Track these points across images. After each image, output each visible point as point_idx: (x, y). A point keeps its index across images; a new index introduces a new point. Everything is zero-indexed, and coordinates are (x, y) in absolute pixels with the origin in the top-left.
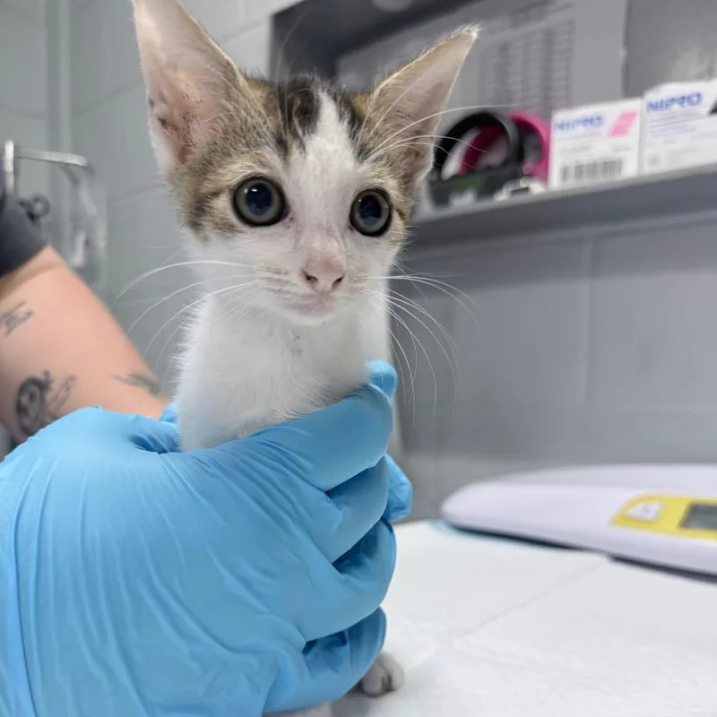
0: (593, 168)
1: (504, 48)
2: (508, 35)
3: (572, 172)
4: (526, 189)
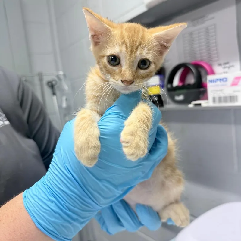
0: (226, 99)
1: (191, 34)
2: (192, 29)
3: (217, 100)
4: (200, 105)
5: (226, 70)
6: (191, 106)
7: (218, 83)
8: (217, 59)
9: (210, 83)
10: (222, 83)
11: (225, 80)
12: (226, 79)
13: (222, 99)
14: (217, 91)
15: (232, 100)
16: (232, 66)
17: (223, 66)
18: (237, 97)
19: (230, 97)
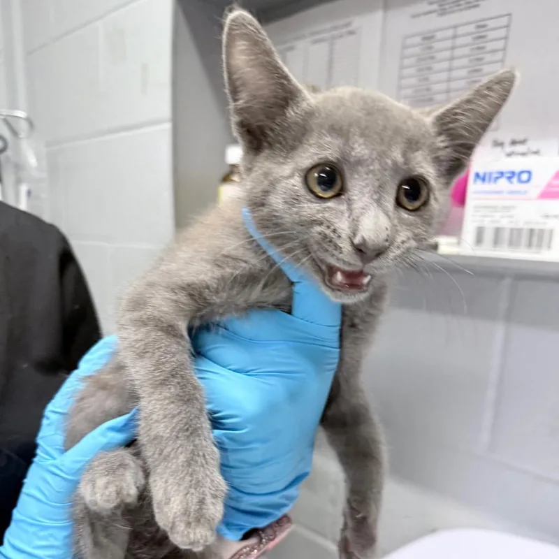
9: (479, 182)
10: (516, 186)
11: (525, 177)
12: (529, 173)
13: (506, 235)
14: (494, 208)
15: (535, 240)
16: (536, 153)
17: (509, 149)
18: (551, 232)
19: (532, 231)
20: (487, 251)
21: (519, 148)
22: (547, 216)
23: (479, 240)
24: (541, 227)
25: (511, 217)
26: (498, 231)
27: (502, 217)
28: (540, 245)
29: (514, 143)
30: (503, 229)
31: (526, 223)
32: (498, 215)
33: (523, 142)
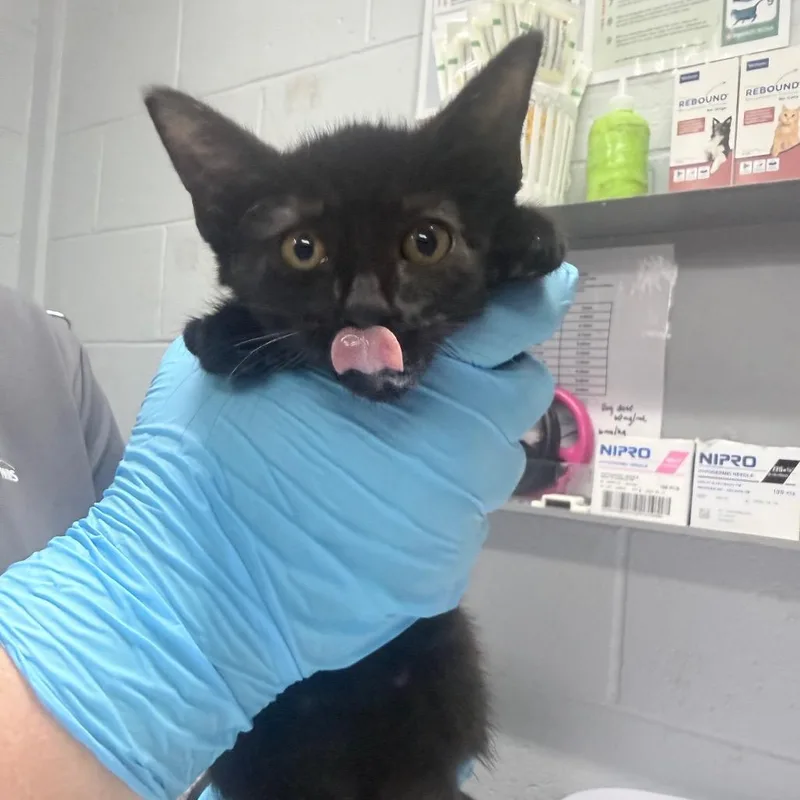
0: (638, 503)
4: (566, 505)
5: (623, 425)
6: (538, 504)
7: (626, 456)
8: (601, 390)
9: (605, 454)
10: (637, 459)
11: (644, 453)
12: (647, 450)
13: (631, 500)
14: (620, 477)
15: (656, 507)
16: (642, 419)
17: (617, 413)
18: (670, 499)
19: (653, 499)
20: (614, 513)
21: (626, 414)
22: (666, 487)
23: (607, 502)
24: (662, 496)
25: (635, 485)
26: (623, 496)
27: (627, 484)
28: (660, 511)
29: (621, 408)
30: (629, 494)
31: (648, 491)
32: (623, 483)
33: (630, 409)
